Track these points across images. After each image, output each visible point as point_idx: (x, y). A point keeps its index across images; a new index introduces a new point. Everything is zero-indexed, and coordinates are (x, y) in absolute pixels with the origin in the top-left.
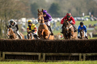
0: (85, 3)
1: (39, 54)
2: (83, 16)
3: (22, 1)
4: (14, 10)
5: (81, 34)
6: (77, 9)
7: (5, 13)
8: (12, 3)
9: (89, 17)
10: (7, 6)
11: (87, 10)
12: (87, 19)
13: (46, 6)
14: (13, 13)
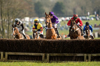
0: (91, 2)
1: (43, 55)
2: (88, 16)
4: (17, 9)
6: (82, 8)
7: (8, 13)
8: (15, 2)
9: (94, 16)
10: (10, 5)
11: (92, 10)
12: (93, 19)
13: (50, 5)
14: (17, 13)
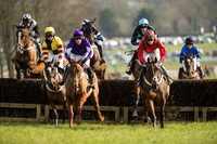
0: (205, 9)
1: (116, 109)
2: (201, 34)
3: (83, 6)
5: (186, 63)
6: (189, 20)
8: (63, 10)
9: (212, 35)
10: (53, 15)
11: (209, 23)
12: (210, 40)
13: (129, 14)
14: (66, 30)
